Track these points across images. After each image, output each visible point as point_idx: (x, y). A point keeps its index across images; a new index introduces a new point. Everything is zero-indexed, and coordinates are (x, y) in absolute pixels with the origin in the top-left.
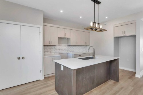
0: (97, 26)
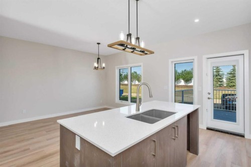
0: (133, 41)
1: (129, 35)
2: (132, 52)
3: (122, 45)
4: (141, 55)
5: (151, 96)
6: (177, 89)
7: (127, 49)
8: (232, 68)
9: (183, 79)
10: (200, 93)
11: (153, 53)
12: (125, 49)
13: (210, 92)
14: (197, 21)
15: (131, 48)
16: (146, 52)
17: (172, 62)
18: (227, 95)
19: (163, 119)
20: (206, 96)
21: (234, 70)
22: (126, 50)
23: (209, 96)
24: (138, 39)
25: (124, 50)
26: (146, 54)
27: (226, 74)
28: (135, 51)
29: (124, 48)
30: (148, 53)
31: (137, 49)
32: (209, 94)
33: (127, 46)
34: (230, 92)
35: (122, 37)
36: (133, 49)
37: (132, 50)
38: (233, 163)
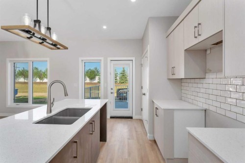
1: (37, 22)
2: (40, 43)
3: (28, 32)
4: (51, 49)
5: (66, 94)
6: (87, 86)
7: (34, 39)
8: (122, 69)
9: (89, 77)
10: (106, 89)
11: (67, 48)
12: (31, 37)
13: (112, 87)
14: (105, 27)
15: (40, 38)
16: (58, 46)
17: (82, 60)
18: (119, 90)
19: (81, 116)
20: (110, 91)
21: (124, 71)
22: (32, 39)
23: (112, 91)
24: (49, 29)
25: (29, 38)
26: (59, 48)
27: (119, 73)
28: (45, 43)
29: (29, 36)
30: (61, 48)
31: (48, 41)
32: (112, 89)
33: (34, 34)
34: (125, 87)
35: (28, 22)
36: (44, 39)
37: (41, 41)
38: (129, 139)
